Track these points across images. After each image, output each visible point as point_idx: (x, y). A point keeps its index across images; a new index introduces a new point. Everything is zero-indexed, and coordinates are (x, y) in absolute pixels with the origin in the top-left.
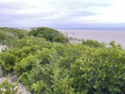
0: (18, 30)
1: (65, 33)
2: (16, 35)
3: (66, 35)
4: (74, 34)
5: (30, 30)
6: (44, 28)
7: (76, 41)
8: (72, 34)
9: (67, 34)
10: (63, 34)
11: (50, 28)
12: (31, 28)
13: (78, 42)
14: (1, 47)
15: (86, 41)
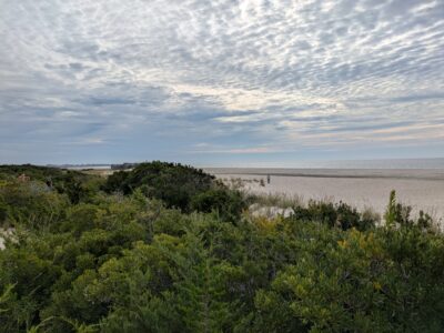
0: (69, 172)
1: (233, 181)
2: (60, 191)
3: (236, 187)
4: (262, 184)
5: (111, 173)
6: (158, 163)
7: (272, 209)
8: (258, 184)
9: (240, 184)
10: (225, 183)
11: (179, 165)
12: (113, 167)
13: (281, 211)
14: (5, 233)
15: (307, 207)
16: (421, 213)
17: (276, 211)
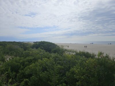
0: (24, 43)
1: (61, 46)
2: (22, 48)
5: (33, 44)
6: (44, 42)
7: (70, 53)
8: (67, 47)
9: (63, 47)
11: (49, 42)
12: (34, 42)
13: (72, 53)
14: (9, 57)
15: (79, 52)
16: (106, 54)
17: (71, 53)
